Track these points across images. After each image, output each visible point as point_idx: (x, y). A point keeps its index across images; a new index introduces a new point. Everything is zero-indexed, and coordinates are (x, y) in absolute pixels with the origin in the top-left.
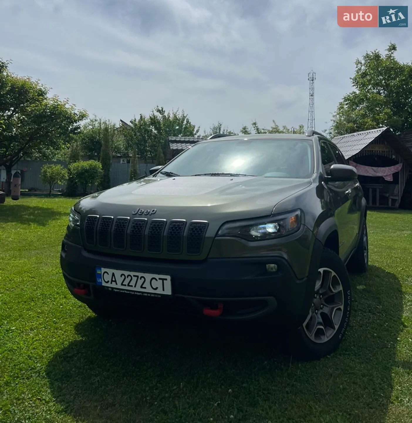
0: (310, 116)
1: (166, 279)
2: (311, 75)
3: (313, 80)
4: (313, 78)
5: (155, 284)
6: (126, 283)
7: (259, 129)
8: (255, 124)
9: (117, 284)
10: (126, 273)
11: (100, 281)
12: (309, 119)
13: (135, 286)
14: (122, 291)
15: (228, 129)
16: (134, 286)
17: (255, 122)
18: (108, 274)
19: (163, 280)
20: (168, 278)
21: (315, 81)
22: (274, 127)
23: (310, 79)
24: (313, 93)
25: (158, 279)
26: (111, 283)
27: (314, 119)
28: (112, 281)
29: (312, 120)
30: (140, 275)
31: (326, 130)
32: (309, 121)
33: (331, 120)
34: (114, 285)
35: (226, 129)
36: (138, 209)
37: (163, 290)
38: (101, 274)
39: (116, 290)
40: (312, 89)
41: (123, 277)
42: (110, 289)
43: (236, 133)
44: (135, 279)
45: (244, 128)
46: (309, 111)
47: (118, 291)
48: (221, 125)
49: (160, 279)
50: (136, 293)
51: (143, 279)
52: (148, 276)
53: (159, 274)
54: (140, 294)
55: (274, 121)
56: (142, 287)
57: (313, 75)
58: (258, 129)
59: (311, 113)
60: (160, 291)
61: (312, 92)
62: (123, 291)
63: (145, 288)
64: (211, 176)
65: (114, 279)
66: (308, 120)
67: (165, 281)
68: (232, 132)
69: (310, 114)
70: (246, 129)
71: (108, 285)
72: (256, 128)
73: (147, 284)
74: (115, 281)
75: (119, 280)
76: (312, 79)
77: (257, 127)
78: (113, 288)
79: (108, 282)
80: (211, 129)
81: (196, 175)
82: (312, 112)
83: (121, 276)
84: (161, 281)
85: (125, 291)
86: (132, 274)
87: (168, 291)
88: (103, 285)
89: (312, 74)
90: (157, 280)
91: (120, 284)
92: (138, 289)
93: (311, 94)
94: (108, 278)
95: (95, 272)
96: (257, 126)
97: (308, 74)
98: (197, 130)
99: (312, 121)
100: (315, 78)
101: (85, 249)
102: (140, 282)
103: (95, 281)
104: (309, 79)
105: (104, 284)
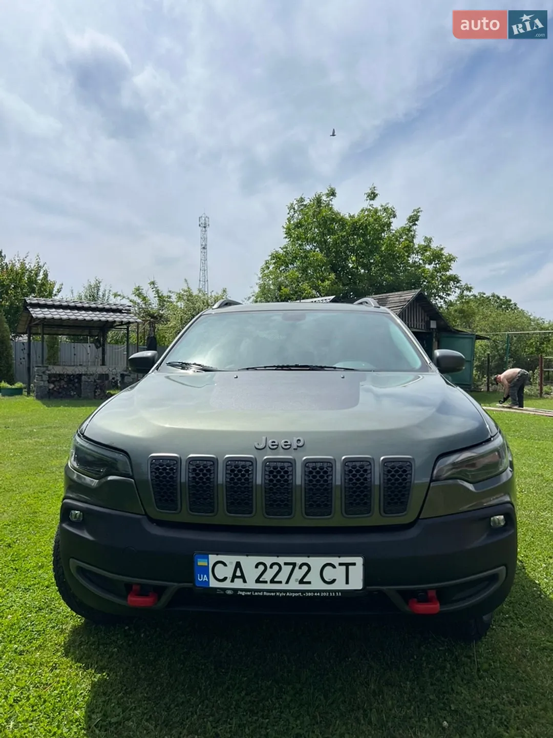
0: (202, 277)
1: (354, 564)
2: (202, 221)
3: (205, 227)
4: (205, 224)
5: (329, 574)
6: (268, 576)
7: (159, 292)
8: (153, 283)
9: (245, 581)
10: (268, 560)
11: (205, 578)
13: (287, 582)
14: (256, 594)
15: (111, 289)
16: (284, 581)
17: (153, 281)
18: (225, 565)
19: (347, 565)
20: (359, 561)
21: (208, 229)
22: (186, 289)
23: (201, 225)
24: (206, 245)
25: (336, 565)
26: (232, 581)
27: (207, 281)
28: (234, 576)
29: (205, 282)
30: (299, 560)
34: (238, 584)
35: (108, 288)
37: (347, 582)
38: (208, 566)
39: (243, 593)
40: (205, 239)
41: (261, 568)
42: (229, 592)
43: (125, 295)
44: (286, 570)
45: (138, 289)
46: (201, 270)
47: (248, 594)
48: (99, 283)
49: (340, 564)
50: (288, 594)
51: (305, 568)
52: (317, 562)
53: (339, 557)
54: (297, 594)
56: (301, 582)
57: (205, 220)
58: (157, 292)
59: (203, 272)
60: (340, 585)
61: (204, 244)
62: (261, 594)
63: (309, 583)
65: (238, 574)
66: (200, 281)
67: (350, 567)
68: (119, 293)
69: (201, 274)
70: (140, 290)
71: (227, 584)
72: (154, 289)
73: (314, 577)
74: (242, 577)
75: (251, 574)
76: (204, 226)
77: (156, 288)
78: (235, 590)
79: (225, 579)
80: (84, 287)
82: (205, 271)
83: (257, 566)
84: (344, 568)
85: (265, 593)
86: (281, 560)
87: (357, 582)
88: (211, 585)
89: (204, 219)
90: (334, 567)
91: (254, 581)
92: (294, 585)
93: (202, 246)
94: (220, 571)
95: (191, 563)
96: (156, 286)
97: (200, 218)
98: (58, 289)
99: (205, 284)
100: (209, 225)
101: (152, 520)
102: (298, 574)
103: (191, 578)
104: (200, 225)
105: (213, 584)
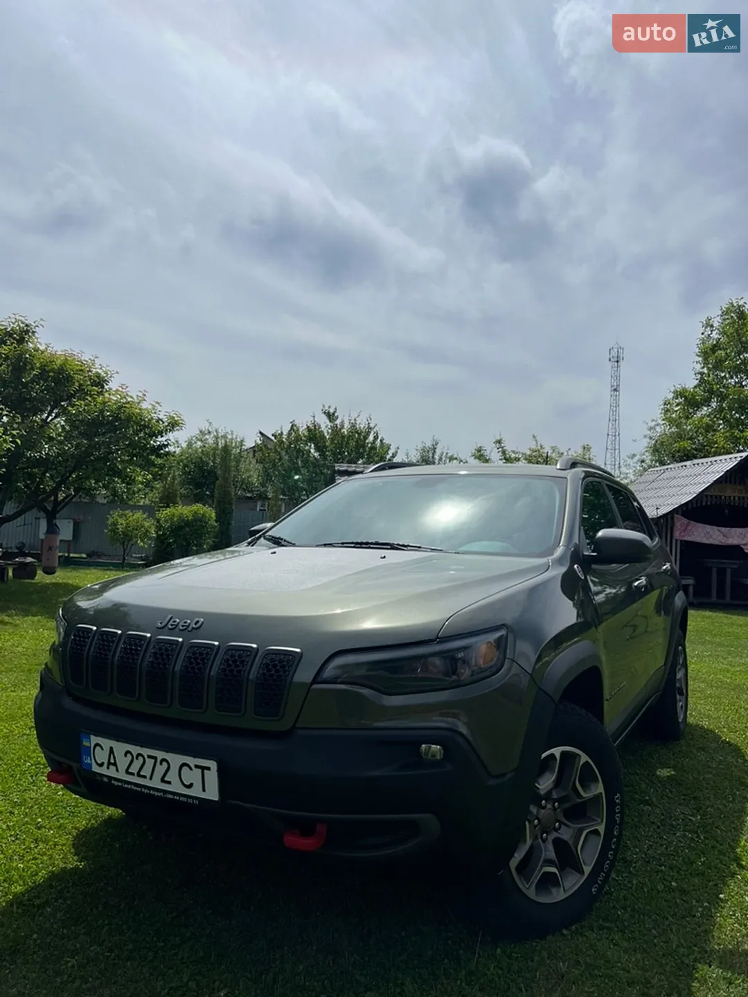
0: (612, 429)
1: (209, 769)
2: (614, 353)
3: (617, 362)
4: (618, 357)
5: (188, 776)
6: (134, 769)
7: (507, 452)
8: (499, 442)
9: (117, 770)
10: (135, 750)
11: (89, 761)
12: (610, 433)
13: (151, 778)
14: (126, 786)
15: (448, 451)
16: (148, 777)
17: (499, 438)
18: (102, 749)
19: (203, 768)
20: (213, 765)
21: (621, 363)
22: (534, 447)
23: (612, 359)
24: (618, 386)
25: (193, 767)
26: (108, 768)
27: (619, 434)
28: (109, 763)
29: (615, 436)
30: (160, 755)
31: (634, 455)
32: (610, 437)
33: (645, 437)
34: (111, 772)
35: (445, 451)
36: (170, 616)
37: (204, 790)
38: (90, 747)
39: (116, 783)
40: (617, 377)
41: (129, 756)
42: (105, 779)
43: (462, 459)
44: (150, 762)
45: (479, 450)
46: (609, 420)
47: (120, 784)
48: (436, 445)
49: (197, 766)
50: (152, 792)
51: (165, 764)
52: (176, 759)
53: (194, 757)
54: (159, 794)
55: (534, 437)
56: (163, 780)
57: (618, 351)
58: (504, 452)
59: (614, 423)
60: (196, 792)
61: (615, 384)
62: (129, 786)
63: (169, 783)
64: (354, 547)
65: (112, 761)
66: (608, 435)
67: (205, 771)
68: (455, 456)
69: (611, 425)
70: (482, 452)
71: (103, 771)
72: (501, 449)
73: (172, 776)
74: (115, 764)
75: (123, 762)
76: (616, 360)
77: (502, 448)
78: (110, 778)
79: (103, 764)
80: (417, 450)
81: (325, 545)
82: (615, 421)
83: (126, 755)
84: (200, 770)
85: (133, 787)
86: (146, 752)
87: (212, 794)
88: (93, 770)
89: (616, 350)
90: (191, 769)
91: (124, 771)
92: (156, 783)
93: (613, 388)
94: (102, 756)
95: (79, 742)
96: (502, 445)
97: (610, 350)
98: (393, 454)
99: (616, 438)
100: (623, 359)
101: (70, 694)
102: (160, 769)
103: (80, 761)
104: (610, 360)
105: (95, 769)
